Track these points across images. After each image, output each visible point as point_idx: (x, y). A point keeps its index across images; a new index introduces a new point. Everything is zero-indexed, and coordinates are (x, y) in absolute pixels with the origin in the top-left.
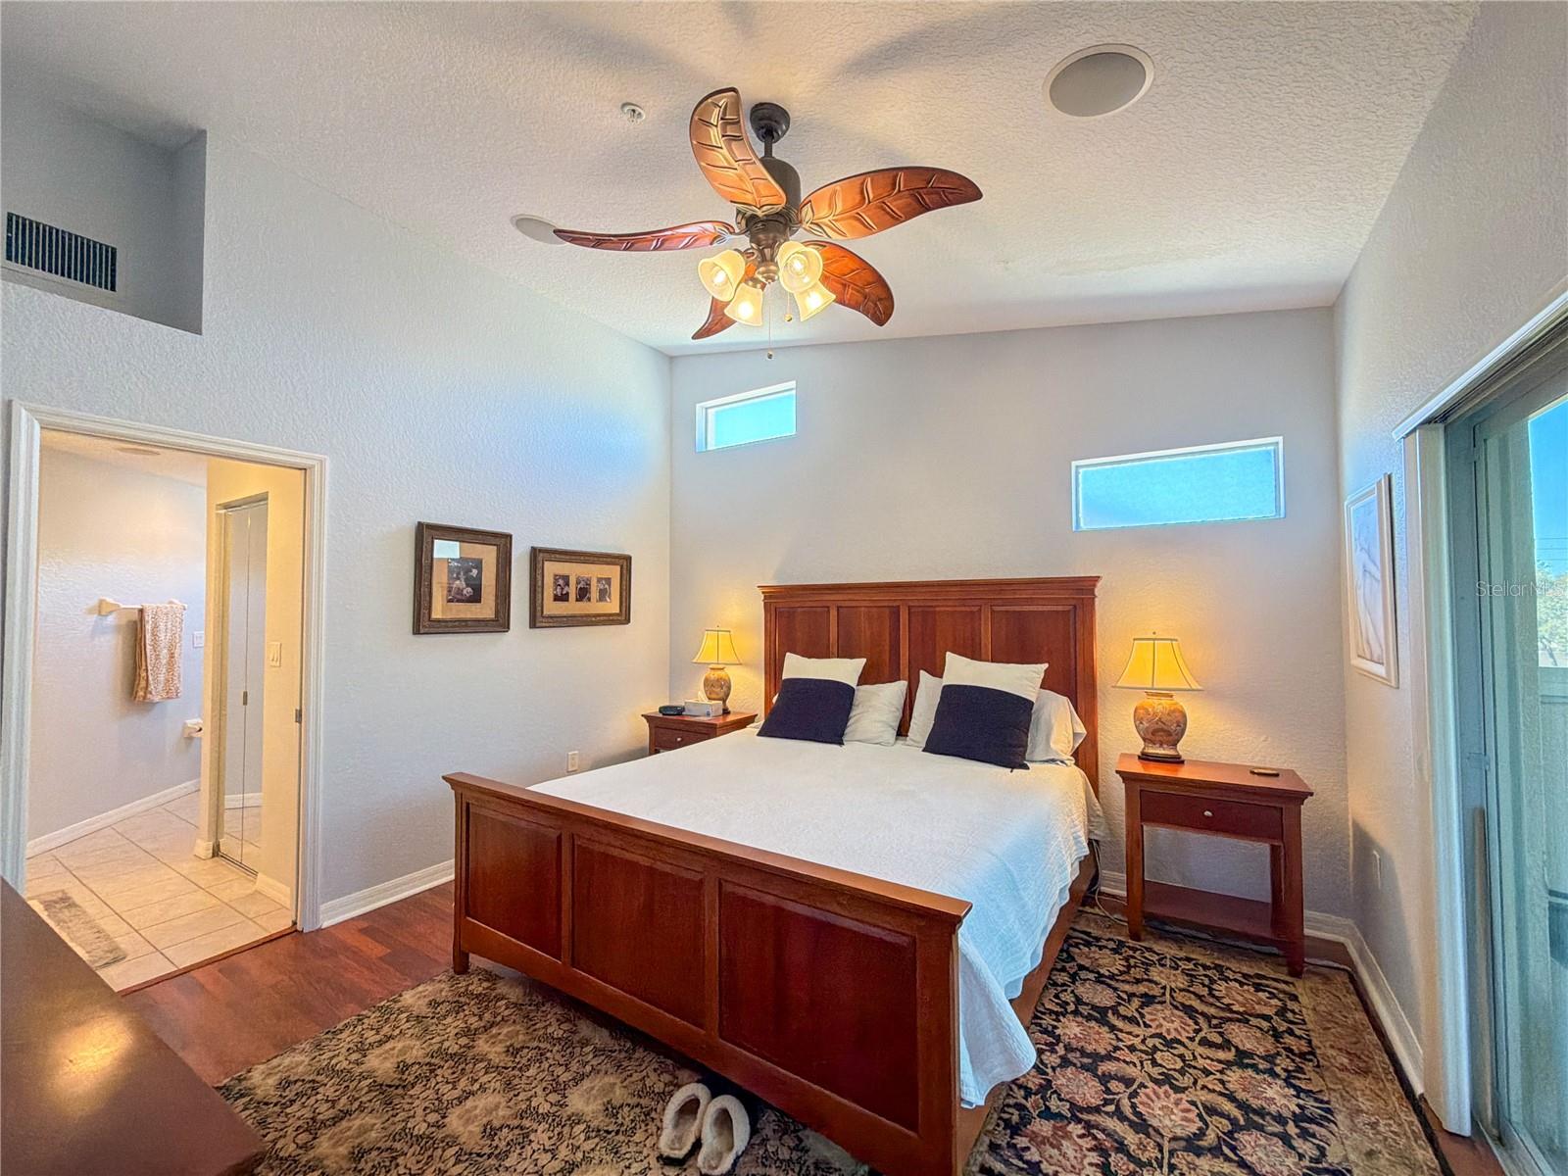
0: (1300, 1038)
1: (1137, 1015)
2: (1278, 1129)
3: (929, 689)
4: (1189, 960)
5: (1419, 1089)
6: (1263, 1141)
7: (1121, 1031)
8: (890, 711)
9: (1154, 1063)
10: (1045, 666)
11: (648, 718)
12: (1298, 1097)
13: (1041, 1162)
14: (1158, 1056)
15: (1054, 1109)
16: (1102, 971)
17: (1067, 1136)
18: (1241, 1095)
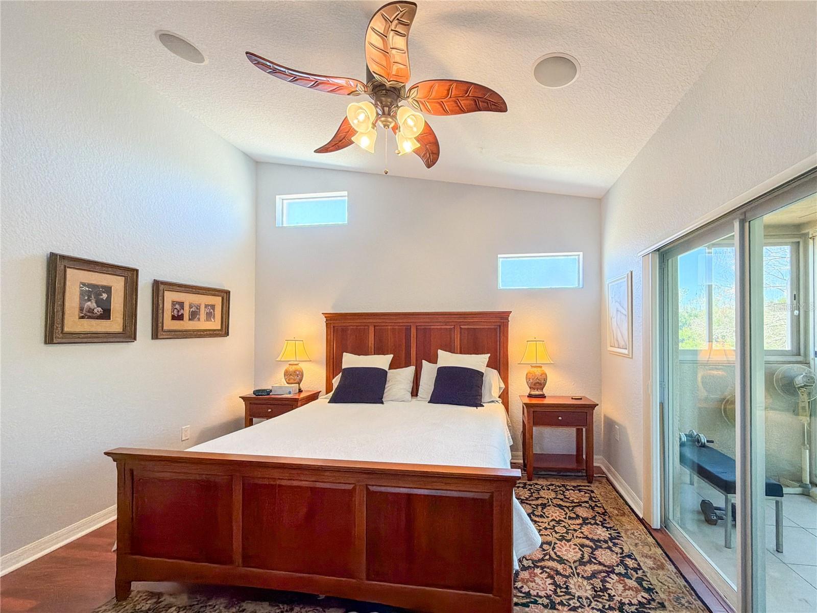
0: (600, 507)
1: (542, 514)
2: (606, 545)
3: (429, 372)
4: (553, 485)
5: (641, 516)
6: (603, 552)
7: (539, 522)
8: (408, 383)
9: (556, 533)
10: (489, 355)
11: (244, 398)
12: (607, 531)
13: (530, 591)
14: (556, 528)
15: (526, 565)
16: (522, 498)
17: (536, 575)
18: (590, 536)
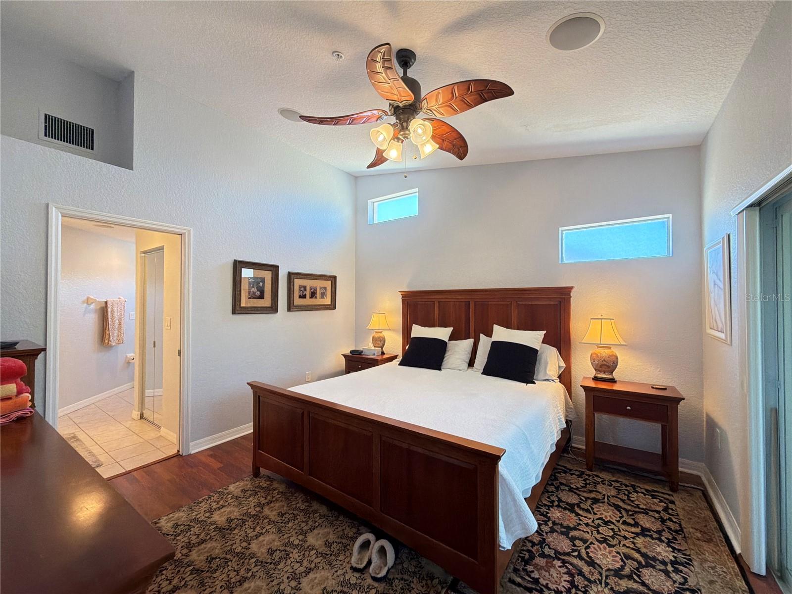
0: (676, 522)
1: (590, 508)
2: (663, 567)
3: (485, 344)
4: (618, 482)
5: (738, 551)
6: (654, 573)
7: (582, 516)
8: (465, 354)
9: (599, 533)
10: (545, 332)
11: (345, 356)
12: (673, 552)
13: (539, 578)
14: (600, 529)
15: (546, 553)
16: (572, 486)
17: (553, 566)
18: (643, 550)
